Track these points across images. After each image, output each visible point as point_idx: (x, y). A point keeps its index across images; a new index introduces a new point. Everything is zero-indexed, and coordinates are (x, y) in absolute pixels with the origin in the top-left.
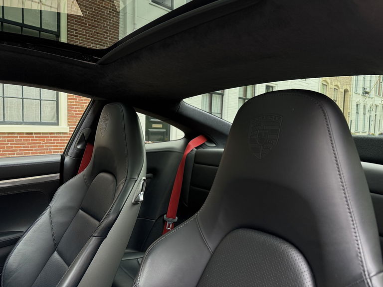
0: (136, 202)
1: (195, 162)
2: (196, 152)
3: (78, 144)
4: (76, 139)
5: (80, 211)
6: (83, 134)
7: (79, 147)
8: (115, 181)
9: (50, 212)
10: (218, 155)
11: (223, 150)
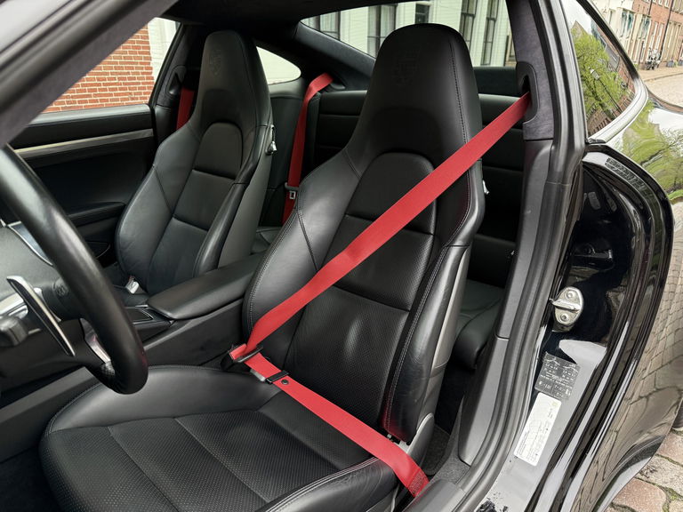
0: (269, 153)
1: (321, 112)
2: (321, 98)
3: (170, 89)
4: (166, 83)
5: (194, 171)
6: (176, 75)
7: (172, 92)
8: (238, 131)
9: (157, 174)
10: (359, 99)
11: (366, 92)
